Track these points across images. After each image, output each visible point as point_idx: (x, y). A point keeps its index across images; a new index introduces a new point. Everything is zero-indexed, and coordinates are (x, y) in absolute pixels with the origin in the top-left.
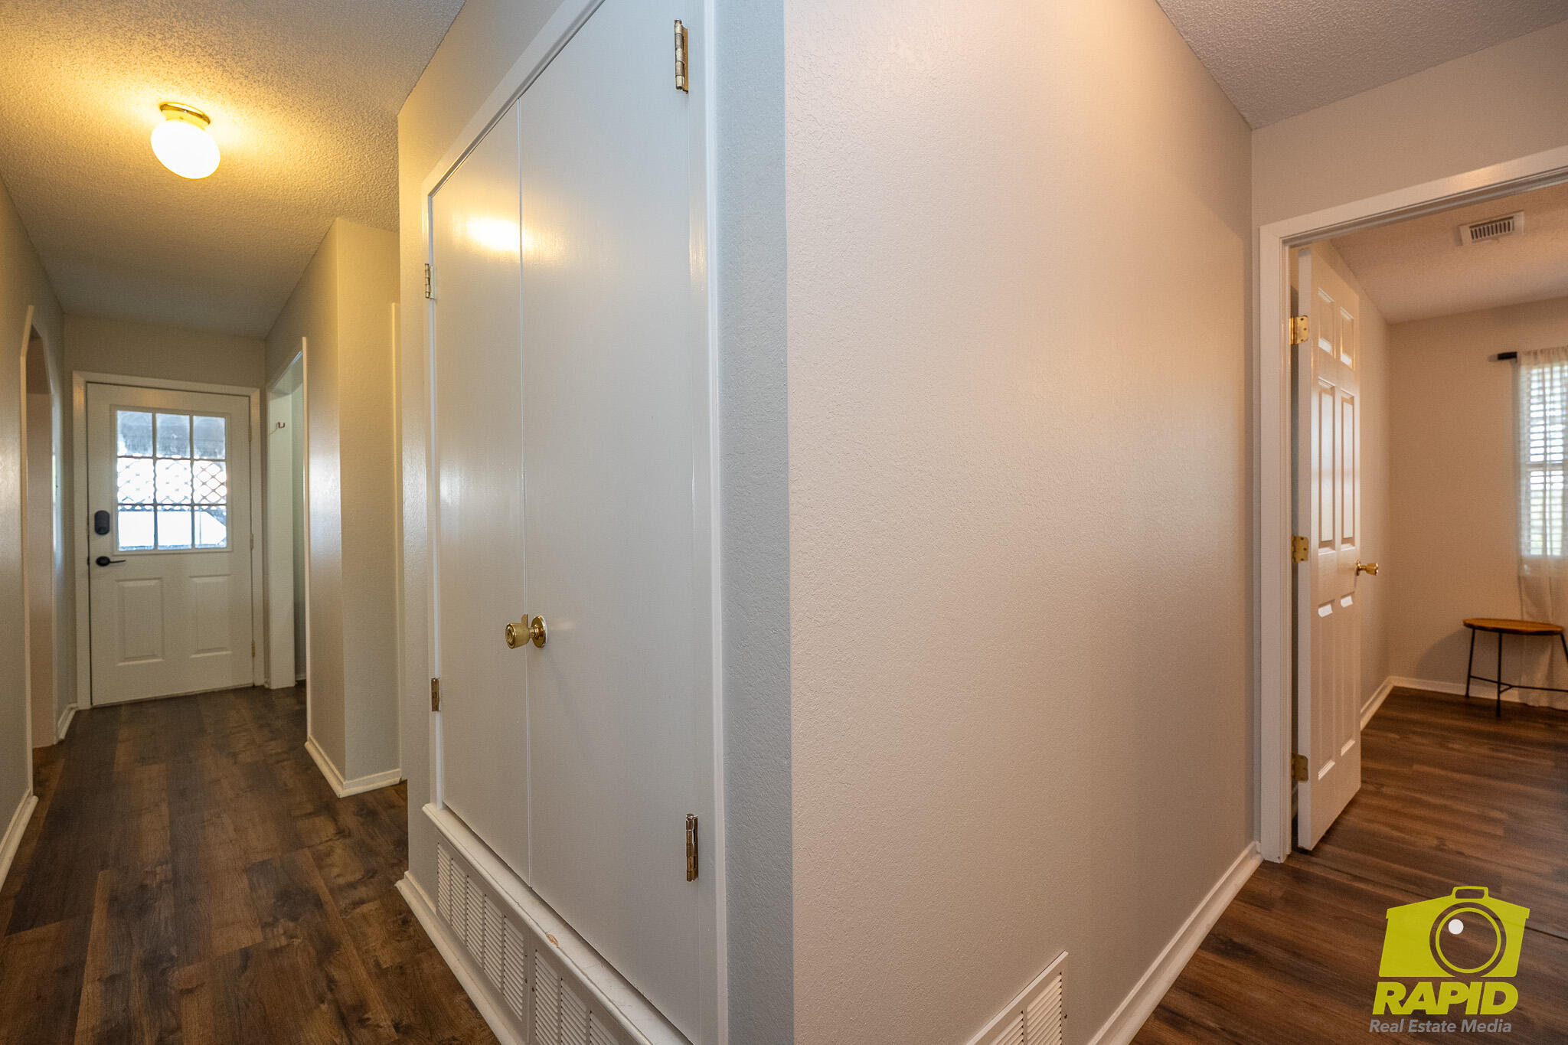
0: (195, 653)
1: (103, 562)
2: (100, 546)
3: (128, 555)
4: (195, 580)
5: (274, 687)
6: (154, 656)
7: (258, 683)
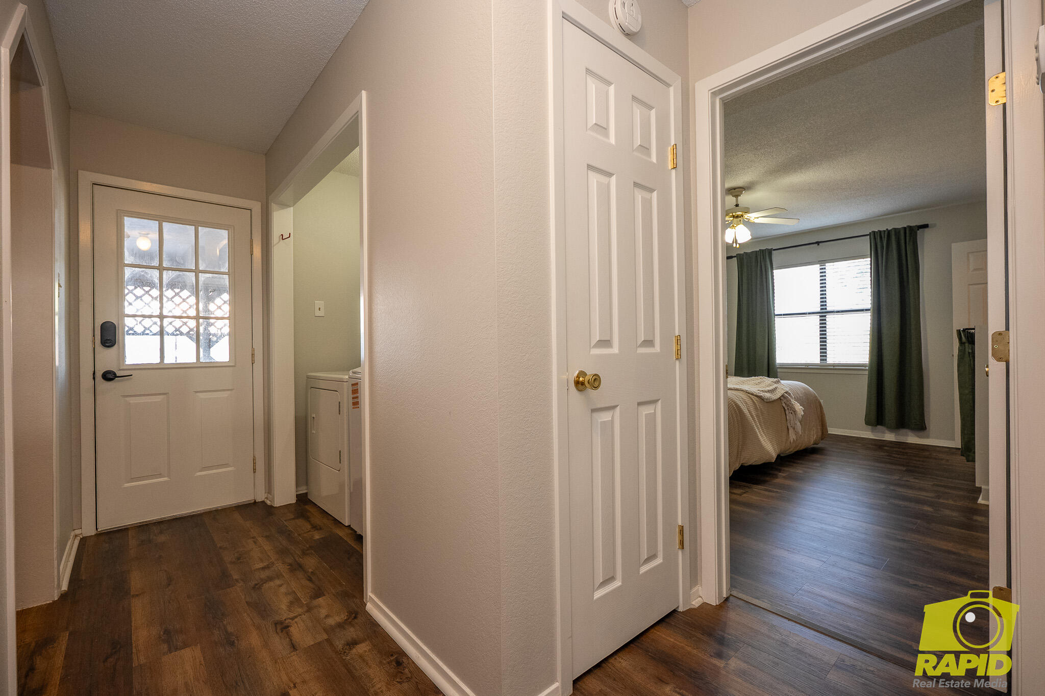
0: (200, 471)
1: (109, 376)
2: (106, 359)
3: (135, 369)
4: (202, 395)
5: (277, 504)
6: (160, 476)
7: (259, 499)
